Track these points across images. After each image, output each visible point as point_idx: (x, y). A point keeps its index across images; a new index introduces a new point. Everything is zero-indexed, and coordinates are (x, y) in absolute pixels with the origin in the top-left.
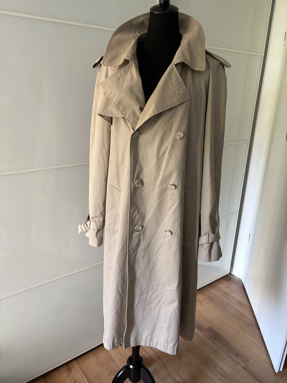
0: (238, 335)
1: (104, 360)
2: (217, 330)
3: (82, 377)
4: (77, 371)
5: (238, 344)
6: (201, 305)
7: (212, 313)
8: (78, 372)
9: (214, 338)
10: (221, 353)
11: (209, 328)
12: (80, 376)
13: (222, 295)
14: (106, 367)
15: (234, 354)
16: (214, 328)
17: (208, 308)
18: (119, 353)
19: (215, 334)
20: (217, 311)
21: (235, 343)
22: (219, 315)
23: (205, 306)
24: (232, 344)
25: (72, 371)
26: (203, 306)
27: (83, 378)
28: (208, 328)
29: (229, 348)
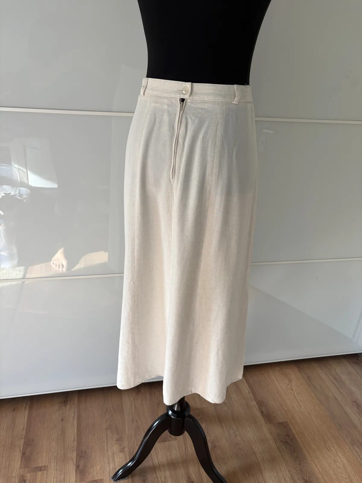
0: (328, 451)
1: (111, 408)
2: (294, 431)
3: (74, 418)
4: (73, 407)
5: (318, 466)
6: (289, 385)
7: (300, 403)
8: (74, 409)
9: (283, 442)
10: (281, 468)
11: (282, 423)
12: (72, 415)
13: (332, 381)
14: (108, 417)
15: (304, 478)
16: (291, 426)
17: (298, 393)
18: (135, 406)
19: (288, 436)
20: (310, 402)
21: (314, 463)
22: (310, 409)
23: (293, 388)
24: (309, 461)
25: (67, 404)
26: (291, 387)
27: (74, 420)
28: (280, 423)
29: (301, 466)
